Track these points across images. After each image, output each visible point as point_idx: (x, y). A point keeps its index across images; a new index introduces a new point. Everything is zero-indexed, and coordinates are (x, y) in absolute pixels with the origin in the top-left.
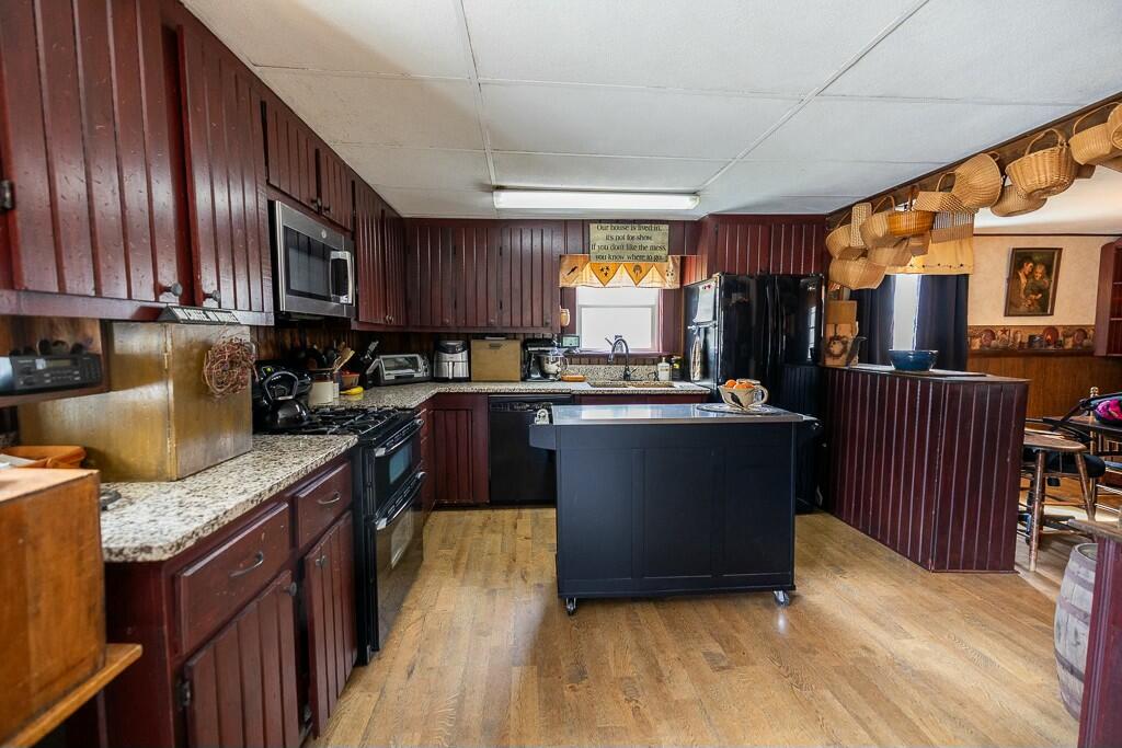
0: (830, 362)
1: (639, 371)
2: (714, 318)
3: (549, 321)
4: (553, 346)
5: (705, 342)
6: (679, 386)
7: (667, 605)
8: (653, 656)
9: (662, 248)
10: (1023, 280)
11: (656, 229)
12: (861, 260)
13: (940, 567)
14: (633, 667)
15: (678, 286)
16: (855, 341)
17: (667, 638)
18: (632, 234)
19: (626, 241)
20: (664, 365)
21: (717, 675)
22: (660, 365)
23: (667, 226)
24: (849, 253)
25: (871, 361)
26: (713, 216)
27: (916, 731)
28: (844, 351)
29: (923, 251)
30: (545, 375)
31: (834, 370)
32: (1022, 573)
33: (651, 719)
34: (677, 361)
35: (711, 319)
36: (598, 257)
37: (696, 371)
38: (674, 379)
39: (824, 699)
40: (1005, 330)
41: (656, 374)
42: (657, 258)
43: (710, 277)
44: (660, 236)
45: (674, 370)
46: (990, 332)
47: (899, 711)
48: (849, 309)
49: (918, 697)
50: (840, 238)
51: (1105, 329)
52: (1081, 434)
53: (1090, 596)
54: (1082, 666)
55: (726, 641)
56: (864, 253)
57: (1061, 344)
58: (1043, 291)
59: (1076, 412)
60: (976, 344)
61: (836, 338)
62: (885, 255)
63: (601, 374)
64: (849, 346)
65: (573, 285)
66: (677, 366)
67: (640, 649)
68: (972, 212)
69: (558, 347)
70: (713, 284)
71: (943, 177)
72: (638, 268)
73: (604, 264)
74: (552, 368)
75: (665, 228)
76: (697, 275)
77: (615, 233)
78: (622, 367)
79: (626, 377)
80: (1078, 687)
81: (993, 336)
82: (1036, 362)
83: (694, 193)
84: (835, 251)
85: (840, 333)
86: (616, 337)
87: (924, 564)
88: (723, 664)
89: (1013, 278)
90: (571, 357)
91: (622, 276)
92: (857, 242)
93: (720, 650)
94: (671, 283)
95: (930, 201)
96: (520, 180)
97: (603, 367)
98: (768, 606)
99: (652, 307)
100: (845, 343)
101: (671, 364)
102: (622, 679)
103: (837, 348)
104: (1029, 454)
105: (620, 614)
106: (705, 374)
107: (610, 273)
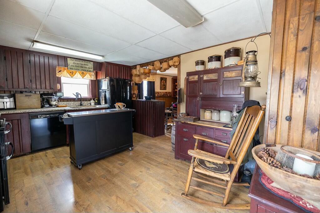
0: (133, 99)
1: (85, 103)
2: (108, 88)
3: (53, 87)
4: (54, 96)
5: (105, 94)
6: (98, 106)
7: (106, 159)
8: (107, 169)
9: (91, 68)
10: (162, 83)
11: (89, 63)
12: (138, 77)
13: (155, 137)
14: (103, 172)
15: (95, 79)
16: (138, 94)
17: (109, 165)
18: (82, 63)
19: (80, 65)
20: (92, 101)
21: (122, 166)
22: (91, 101)
23: (93, 63)
24: (136, 75)
25: (140, 99)
26: (105, 62)
27: (156, 161)
28: (136, 96)
29: (149, 76)
30: (51, 106)
31: (134, 101)
32: (166, 135)
33: (111, 179)
34: (96, 100)
35: (107, 88)
36: (71, 69)
37: (103, 102)
38: (96, 105)
39: (142, 162)
40: (160, 92)
41: (90, 104)
42: (90, 71)
43: (106, 78)
44: (91, 65)
45: (95, 102)
46: (158, 93)
47: (153, 159)
48: (136, 87)
49: (156, 156)
50: (134, 72)
51: (173, 92)
52: (171, 110)
53: (175, 132)
54: (174, 143)
55: (122, 160)
56: (139, 76)
57: (167, 95)
58: (165, 85)
59: (170, 107)
60: (156, 95)
61: (134, 94)
62: (143, 76)
63: (72, 104)
64: (137, 95)
65: (60, 76)
66: (96, 101)
67: (103, 169)
68: (156, 70)
69: (56, 96)
70: (107, 80)
71: (152, 63)
72: (83, 73)
73: (72, 71)
74: (54, 103)
75: (92, 63)
76: (101, 77)
77: (76, 62)
78: (80, 102)
79: (81, 105)
80: (174, 146)
81: (159, 93)
82: (165, 98)
83: (103, 56)
84: (134, 74)
85: (135, 93)
86: (76, 93)
87: (153, 137)
88: (123, 164)
89: (161, 83)
90: (61, 99)
91: (78, 75)
92: (138, 73)
93: (121, 162)
94: (93, 78)
95: (150, 67)
96: (47, 41)
97: (72, 102)
98: (128, 152)
99: (87, 85)
100: (136, 95)
101: (95, 100)
102: (101, 176)
103: (134, 96)
104: (165, 114)
105: (95, 164)
106: (106, 103)
107: (74, 73)
